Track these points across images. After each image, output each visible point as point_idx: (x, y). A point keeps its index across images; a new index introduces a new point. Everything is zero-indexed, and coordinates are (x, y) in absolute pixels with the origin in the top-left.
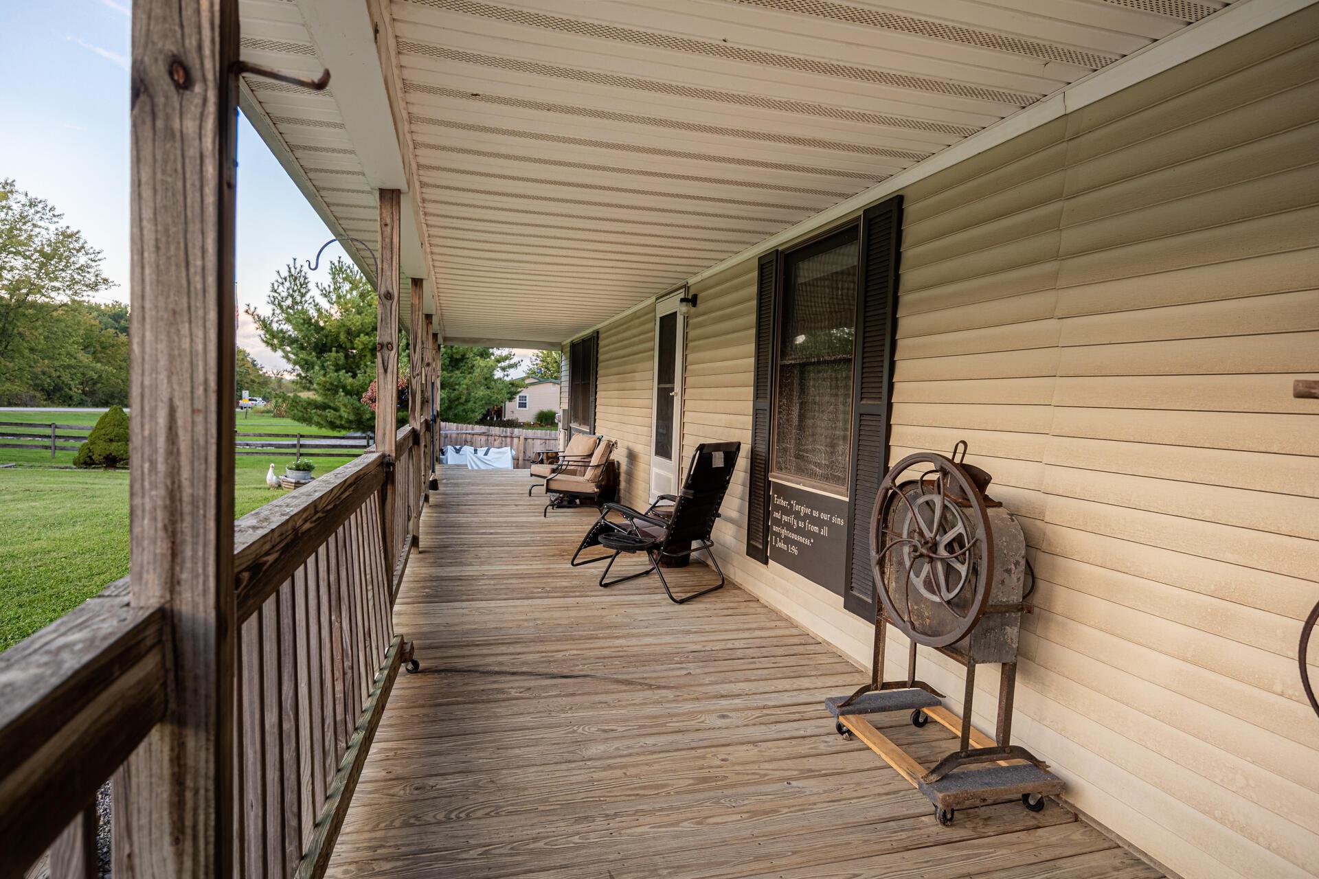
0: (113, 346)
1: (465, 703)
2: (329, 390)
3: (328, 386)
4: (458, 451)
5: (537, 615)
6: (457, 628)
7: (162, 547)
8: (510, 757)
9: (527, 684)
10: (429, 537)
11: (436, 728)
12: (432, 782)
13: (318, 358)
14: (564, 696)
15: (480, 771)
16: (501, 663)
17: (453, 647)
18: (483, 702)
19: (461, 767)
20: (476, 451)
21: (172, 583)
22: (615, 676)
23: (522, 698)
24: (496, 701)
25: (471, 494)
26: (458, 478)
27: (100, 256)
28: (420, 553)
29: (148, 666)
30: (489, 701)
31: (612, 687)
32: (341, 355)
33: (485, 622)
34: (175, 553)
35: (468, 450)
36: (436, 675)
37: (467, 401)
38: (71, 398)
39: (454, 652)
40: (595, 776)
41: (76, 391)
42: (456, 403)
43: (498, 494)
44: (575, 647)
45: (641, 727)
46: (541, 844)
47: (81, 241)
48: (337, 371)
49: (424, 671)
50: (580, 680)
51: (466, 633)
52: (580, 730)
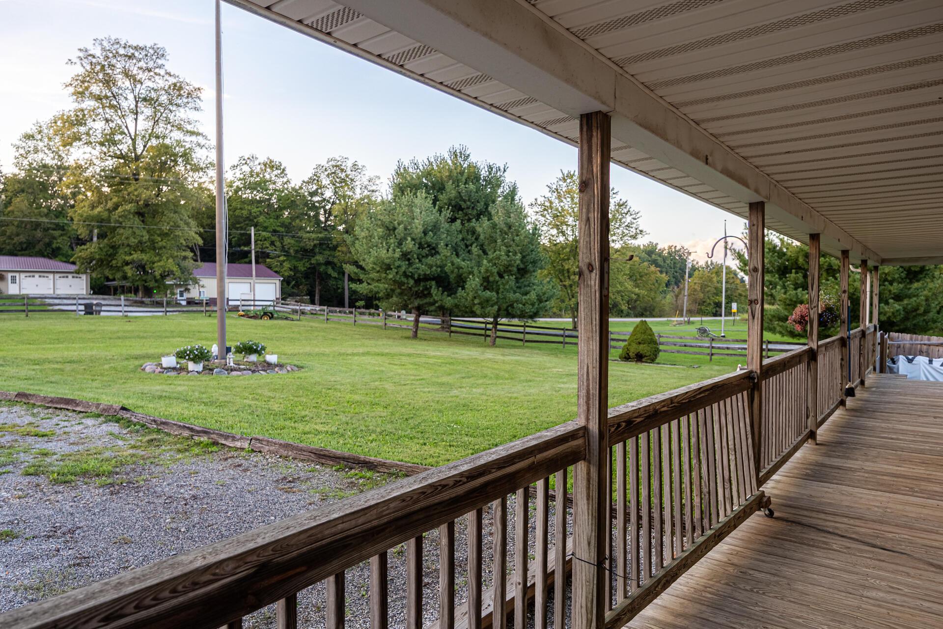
0: (646, 274)
1: (795, 542)
2: (789, 305)
3: (788, 302)
4: (910, 361)
5: (890, 505)
6: (816, 499)
7: (585, 408)
8: (808, 578)
9: (848, 545)
10: (832, 434)
11: (769, 549)
12: (751, 572)
13: (780, 279)
14: (874, 559)
15: (784, 577)
16: (837, 528)
17: (806, 510)
18: (809, 545)
19: (773, 571)
20: (931, 362)
21: (588, 419)
22: (931, 561)
23: (839, 551)
24: (817, 547)
25: (893, 403)
26: (889, 387)
27: (638, 215)
28: (817, 444)
29: (579, 442)
30: (813, 546)
31: (921, 566)
32: (800, 275)
33: (842, 501)
34: (588, 410)
35: (922, 360)
36: (784, 523)
37: (926, 312)
38: (622, 311)
39: (805, 513)
40: (863, 606)
41: (624, 307)
42: (914, 314)
43: (923, 405)
44: (909, 533)
45: (926, 595)
46: (801, 621)
47: (628, 207)
48: (796, 289)
49: (777, 518)
50: (897, 554)
51: (820, 504)
52: (872, 581)
